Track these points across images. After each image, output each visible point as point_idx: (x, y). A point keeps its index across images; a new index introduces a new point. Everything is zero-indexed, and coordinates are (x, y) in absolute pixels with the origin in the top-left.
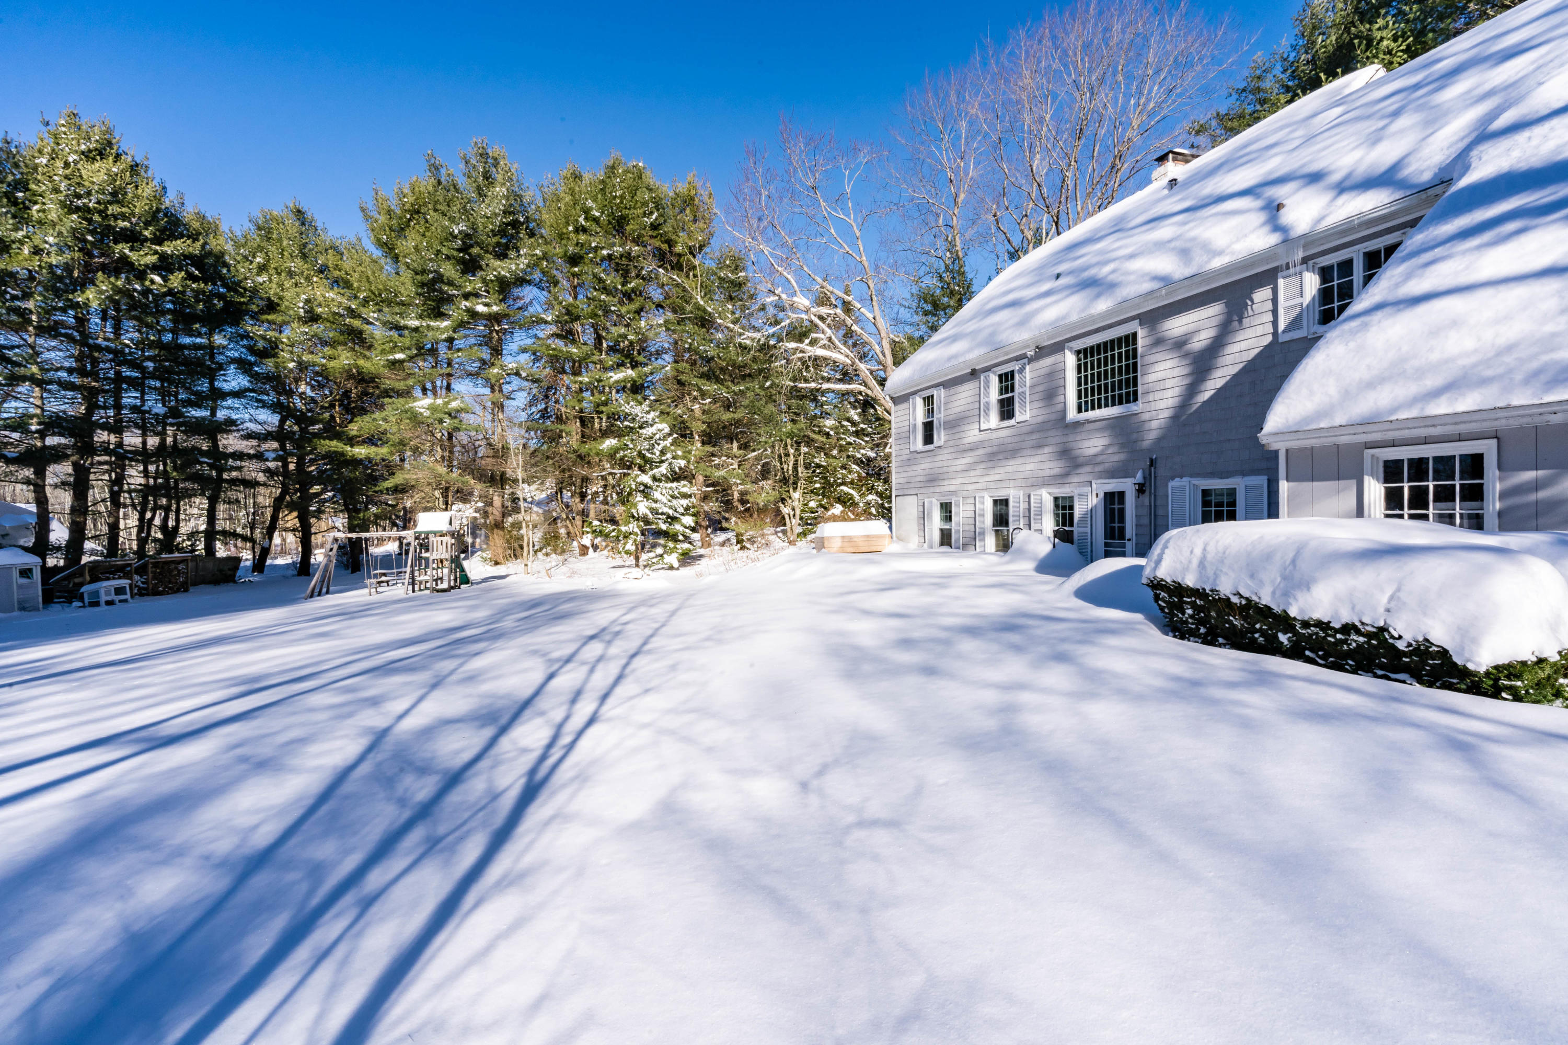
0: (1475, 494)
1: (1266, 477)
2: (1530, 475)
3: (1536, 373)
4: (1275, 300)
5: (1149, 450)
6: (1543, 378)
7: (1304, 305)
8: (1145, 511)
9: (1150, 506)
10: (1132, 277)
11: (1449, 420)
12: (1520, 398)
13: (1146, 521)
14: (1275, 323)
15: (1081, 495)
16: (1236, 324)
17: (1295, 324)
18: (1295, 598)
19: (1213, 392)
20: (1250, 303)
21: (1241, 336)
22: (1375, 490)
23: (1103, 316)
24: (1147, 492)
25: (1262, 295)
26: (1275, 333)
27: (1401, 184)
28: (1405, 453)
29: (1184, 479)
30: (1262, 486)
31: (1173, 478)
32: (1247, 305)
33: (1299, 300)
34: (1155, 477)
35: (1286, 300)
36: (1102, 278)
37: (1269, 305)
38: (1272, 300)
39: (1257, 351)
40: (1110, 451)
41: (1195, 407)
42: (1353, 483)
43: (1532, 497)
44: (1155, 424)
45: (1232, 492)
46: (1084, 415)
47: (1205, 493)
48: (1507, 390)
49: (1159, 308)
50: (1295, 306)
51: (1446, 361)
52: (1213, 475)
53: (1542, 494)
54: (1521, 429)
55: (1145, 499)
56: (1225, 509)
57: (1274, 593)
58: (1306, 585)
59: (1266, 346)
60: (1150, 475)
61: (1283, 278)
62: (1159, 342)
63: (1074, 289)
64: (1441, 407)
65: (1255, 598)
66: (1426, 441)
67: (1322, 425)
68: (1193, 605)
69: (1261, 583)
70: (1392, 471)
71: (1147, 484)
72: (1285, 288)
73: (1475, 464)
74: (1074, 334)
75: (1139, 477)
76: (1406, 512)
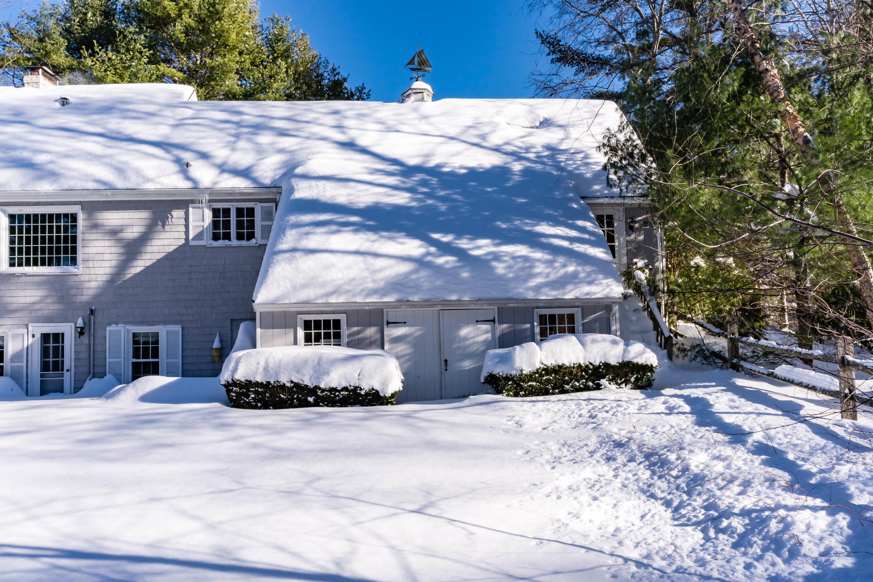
0: (337, 336)
1: (180, 326)
2: (356, 329)
3: (363, 290)
4: (187, 219)
5: (88, 303)
6: (365, 293)
7: (205, 227)
8: (84, 348)
9: (90, 344)
10: (75, 174)
11: (337, 305)
12: (359, 300)
13: (85, 355)
14: (187, 232)
15: (14, 336)
16: (160, 227)
17: (199, 236)
18: (323, 379)
19: (143, 268)
20: (170, 217)
21: (163, 235)
22: (301, 333)
23: (46, 194)
24: (86, 334)
25: (178, 214)
26: (187, 239)
27: (254, 180)
28: (312, 318)
29: (119, 325)
30: (178, 331)
31: (110, 324)
32: (168, 217)
33: (201, 223)
34: (94, 323)
35: (194, 221)
36: (41, 164)
37: (183, 222)
38: (185, 219)
39: (174, 248)
40: (48, 301)
41: (128, 276)
42: (292, 331)
43: (357, 337)
44: (93, 284)
45: (156, 335)
46: (17, 270)
47: (135, 335)
48: (354, 296)
49: (99, 202)
50: (199, 226)
51: (333, 281)
52: (142, 323)
53: (360, 336)
54: (353, 310)
55: (85, 339)
56: (150, 346)
57: (310, 378)
58: (327, 373)
59: (180, 246)
60: (90, 321)
61: (193, 208)
62: (95, 226)
63: (9, 164)
64: (333, 300)
65: (301, 382)
66: (321, 313)
67: (286, 302)
68: (256, 392)
69: (304, 375)
70: (307, 325)
71: (87, 328)
72: (193, 214)
73: (337, 323)
74: (11, 201)
75: (80, 322)
76: (313, 343)
